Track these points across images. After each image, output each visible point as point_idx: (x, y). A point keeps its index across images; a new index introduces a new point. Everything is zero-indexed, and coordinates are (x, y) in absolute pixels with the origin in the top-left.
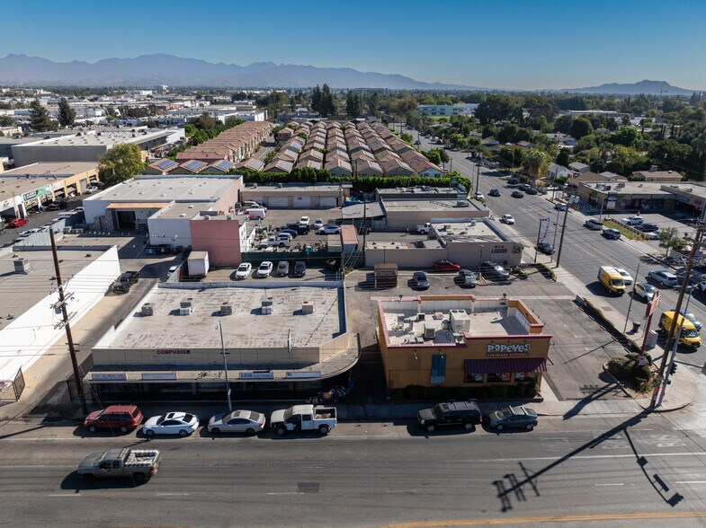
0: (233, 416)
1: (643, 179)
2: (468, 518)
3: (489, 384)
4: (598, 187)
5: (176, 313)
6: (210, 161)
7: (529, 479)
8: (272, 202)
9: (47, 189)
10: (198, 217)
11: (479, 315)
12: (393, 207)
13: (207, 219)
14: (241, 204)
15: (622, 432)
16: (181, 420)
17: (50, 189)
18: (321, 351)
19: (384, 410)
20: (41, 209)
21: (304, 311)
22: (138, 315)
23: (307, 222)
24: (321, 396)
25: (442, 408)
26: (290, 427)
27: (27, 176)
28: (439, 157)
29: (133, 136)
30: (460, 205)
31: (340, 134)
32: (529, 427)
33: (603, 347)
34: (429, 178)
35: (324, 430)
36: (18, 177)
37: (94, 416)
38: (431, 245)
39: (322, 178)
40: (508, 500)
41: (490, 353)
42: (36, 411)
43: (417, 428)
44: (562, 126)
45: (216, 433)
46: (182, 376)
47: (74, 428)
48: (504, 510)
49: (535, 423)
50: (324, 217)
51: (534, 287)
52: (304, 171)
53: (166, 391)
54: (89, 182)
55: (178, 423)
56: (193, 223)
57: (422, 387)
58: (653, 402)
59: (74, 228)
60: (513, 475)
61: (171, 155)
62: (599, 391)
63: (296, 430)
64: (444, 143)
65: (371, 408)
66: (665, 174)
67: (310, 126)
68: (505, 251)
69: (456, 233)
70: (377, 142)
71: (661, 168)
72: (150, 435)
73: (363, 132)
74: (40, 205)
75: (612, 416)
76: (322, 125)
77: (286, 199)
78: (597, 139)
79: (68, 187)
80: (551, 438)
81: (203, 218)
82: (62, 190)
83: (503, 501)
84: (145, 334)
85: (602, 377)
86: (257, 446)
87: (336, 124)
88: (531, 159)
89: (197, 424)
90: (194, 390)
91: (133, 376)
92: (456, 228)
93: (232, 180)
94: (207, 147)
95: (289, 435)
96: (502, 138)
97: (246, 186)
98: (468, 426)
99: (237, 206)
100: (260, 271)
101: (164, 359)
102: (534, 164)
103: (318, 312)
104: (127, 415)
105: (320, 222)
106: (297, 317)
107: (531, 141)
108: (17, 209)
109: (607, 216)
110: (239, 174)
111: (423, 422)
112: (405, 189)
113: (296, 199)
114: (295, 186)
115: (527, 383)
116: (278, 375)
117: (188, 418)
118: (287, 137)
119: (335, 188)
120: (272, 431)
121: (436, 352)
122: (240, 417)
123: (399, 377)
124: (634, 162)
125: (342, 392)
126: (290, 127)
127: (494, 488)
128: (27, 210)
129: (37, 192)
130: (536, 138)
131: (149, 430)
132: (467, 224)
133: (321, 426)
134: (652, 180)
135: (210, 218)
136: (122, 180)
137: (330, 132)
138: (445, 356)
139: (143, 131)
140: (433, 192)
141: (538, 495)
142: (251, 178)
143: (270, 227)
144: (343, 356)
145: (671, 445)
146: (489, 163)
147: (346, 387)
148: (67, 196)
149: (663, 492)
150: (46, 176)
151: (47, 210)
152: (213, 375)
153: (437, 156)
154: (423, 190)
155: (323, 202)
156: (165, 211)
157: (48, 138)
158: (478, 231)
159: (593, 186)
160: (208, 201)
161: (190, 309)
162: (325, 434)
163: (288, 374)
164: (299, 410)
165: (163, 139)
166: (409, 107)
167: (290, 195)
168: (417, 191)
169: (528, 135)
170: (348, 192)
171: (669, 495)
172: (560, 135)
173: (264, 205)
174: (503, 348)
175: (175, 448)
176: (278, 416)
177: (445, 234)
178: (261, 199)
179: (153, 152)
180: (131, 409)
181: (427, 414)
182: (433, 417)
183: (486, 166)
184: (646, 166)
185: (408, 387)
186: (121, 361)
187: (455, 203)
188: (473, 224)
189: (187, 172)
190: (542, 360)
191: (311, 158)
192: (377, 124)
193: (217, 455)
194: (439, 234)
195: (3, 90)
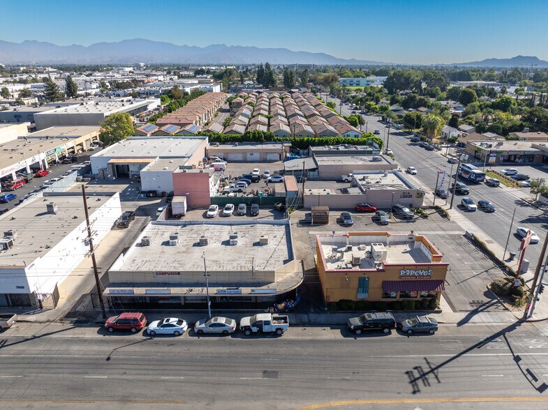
0: (212, 321)
1: (517, 139)
2: (388, 398)
3: (401, 299)
4: (482, 145)
5: (166, 243)
6: (183, 125)
7: (432, 371)
8: (231, 157)
9: (62, 147)
10: (178, 171)
11: (393, 247)
12: (324, 161)
13: (185, 172)
14: (207, 159)
15: (502, 336)
16: (175, 323)
17: (64, 147)
18: (276, 274)
19: (322, 318)
20: (58, 163)
21: (261, 243)
22: (138, 245)
23: (258, 173)
24: (276, 307)
25: (367, 317)
26: (255, 329)
27: (47, 137)
28: (357, 121)
29: (123, 105)
30: (375, 160)
31: (279, 103)
32: (431, 332)
33: (486, 271)
34: (350, 138)
35: (279, 332)
36: (40, 138)
37: (112, 320)
38: (354, 191)
39: (268, 138)
40: (417, 385)
41: (402, 276)
42: (69, 315)
43: (348, 332)
44: (453, 95)
45: (201, 333)
46: (175, 291)
47: (97, 329)
48: (414, 392)
49: (436, 329)
50: (271, 169)
51: (434, 225)
52: (255, 133)
53: (162, 302)
54: (92, 142)
55: (173, 326)
56: (175, 175)
57: (351, 301)
58: (526, 314)
59: (84, 177)
60: (420, 367)
61: (152, 120)
62: (484, 305)
63: (259, 332)
64: (360, 109)
65: (313, 317)
66: (535, 135)
67: (256, 96)
68: (411, 196)
69: (373, 182)
70: (309, 109)
71: (532, 130)
72: (153, 334)
73: (297, 100)
74: (57, 160)
75: (494, 324)
76: (265, 95)
77: (241, 155)
78: (481, 105)
79: (77, 145)
80: (449, 340)
81: (182, 171)
82: (73, 148)
83: (413, 386)
84: (145, 259)
85: (486, 294)
86: (231, 344)
87: (276, 94)
88: (429, 123)
89: (187, 327)
90: (182, 302)
91: (139, 291)
92: (373, 178)
93: (200, 141)
94: (179, 114)
95: (253, 335)
96: (406, 105)
97: (211, 145)
98: (386, 330)
99: (204, 160)
100: (225, 212)
101: (161, 279)
102: (431, 126)
103: (272, 244)
104: (135, 320)
105: (268, 173)
106: (256, 247)
107: (428, 107)
108: (41, 163)
109: (488, 168)
110: (205, 135)
111: (352, 327)
112: (332, 147)
113: (248, 155)
114: (248, 144)
115: (429, 299)
116: (245, 291)
117: (180, 322)
118: (239, 105)
119: (278, 146)
120: (241, 332)
121: (362, 275)
122: (218, 322)
123: (333, 293)
124: (510, 125)
125: (291, 304)
126: (241, 97)
127: (406, 376)
128: (49, 164)
129: (55, 150)
130: (432, 104)
131: (152, 331)
132: (381, 175)
133: (277, 329)
134: (525, 139)
135: (187, 171)
136: (118, 140)
137: (272, 101)
138: (369, 278)
139: (130, 101)
140: (354, 149)
141: (439, 382)
142: (215, 139)
143: (230, 177)
144: (292, 277)
145: (540, 347)
146: (395, 125)
147: (294, 300)
148: (76, 152)
149: (533, 382)
150: (61, 138)
151: (63, 163)
152: (197, 291)
153: (356, 121)
154: (346, 147)
155: (269, 157)
156: (152, 165)
157: (59, 107)
158: (390, 180)
159: (478, 144)
160: (184, 157)
161: (176, 240)
162: (280, 335)
163: (252, 290)
164: (261, 317)
165: (145, 108)
166: (332, 80)
167: (244, 152)
168: (341, 148)
169: (426, 102)
170: (288, 149)
171: (538, 384)
172: (451, 102)
173: (225, 160)
174: (412, 272)
175: (172, 344)
176: (246, 321)
177: (364, 182)
178: (222, 154)
179: (138, 117)
180: (138, 315)
181: (356, 321)
182: (360, 324)
183: (394, 127)
184: (520, 128)
185: (340, 300)
186: (130, 280)
187: (371, 158)
188: (386, 175)
189: (166, 134)
190: (440, 282)
191: (258, 122)
192: (308, 94)
193: (202, 349)
194: (360, 183)
195: (21, 68)
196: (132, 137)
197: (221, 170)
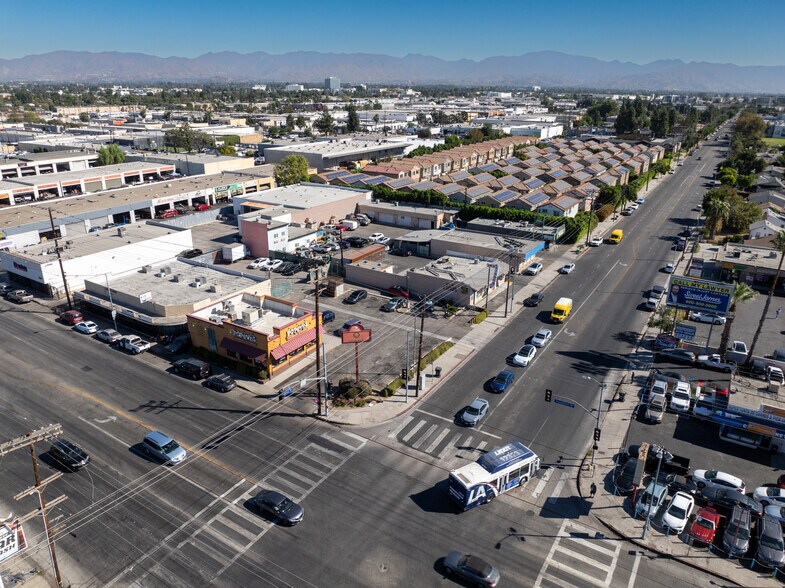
3: (239, 361)
5: (157, 274)
9: (239, 186)
16: (89, 325)
17: (242, 185)
20: (230, 200)
22: (139, 271)
26: (120, 344)
27: (240, 174)
35: (134, 352)
37: (67, 313)
39: (434, 201)
45: (96, 337)
56: (243, 222)
57: (207, 350)
63: (122, 347)
68: (454, 289)
74: (230, 197)
77: (392, 217)
79: (262, 185)
82: (255, 187)
89: (94, 330)
95: (118, 348)
97: (370, 201)
98: (194, 376)
108: (207, 198)
111: (177, 365)
112: (501, 222)
114: (409, 205)
128: (217, 201)
129: (229, 187)
132: (471, 262)
133: (133, 349)
138: (215, 331)
140: (526, 229)
155: (421, 224)
158: (466, 269)
162: (132, 355)
163: (140, 316)
164: (131, 337)
165: (399, 150)
167: (395, 214)
168: (512, 225)
173: (374, 220)
174: (241, 335)
178: (375, 213)
180: (78, 314)
188: (476, 263)
190: (263, 352)
195: (381, 90)
196: (309, 183)
197: (349, 229)
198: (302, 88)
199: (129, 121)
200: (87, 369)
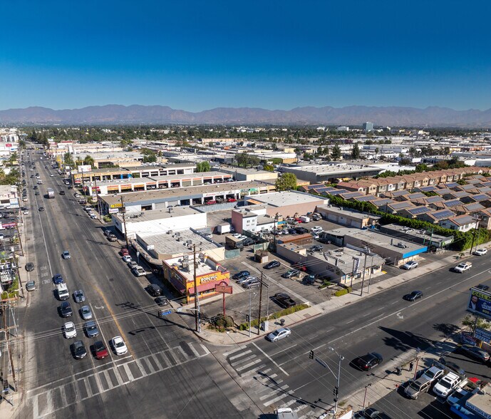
8: (330, 217)
9: (257, 189)
68: (333, 271)
77: (335, 217)
99: (308, 214)
101: (143, 243)
108: (235, 195)
110: (329, 197)
112: (406, 229)
113: (340, 219)
128: (241, 197)
129: (249, 189)
155: (353, 224)
170: (371, 221)
173: (325, 217)
178: (327, 214)
195: (400, 131)
196: (296, 191)
197: (304, 222)
198: (348, 129)
199: (233, 148)
200: (111, 280)
